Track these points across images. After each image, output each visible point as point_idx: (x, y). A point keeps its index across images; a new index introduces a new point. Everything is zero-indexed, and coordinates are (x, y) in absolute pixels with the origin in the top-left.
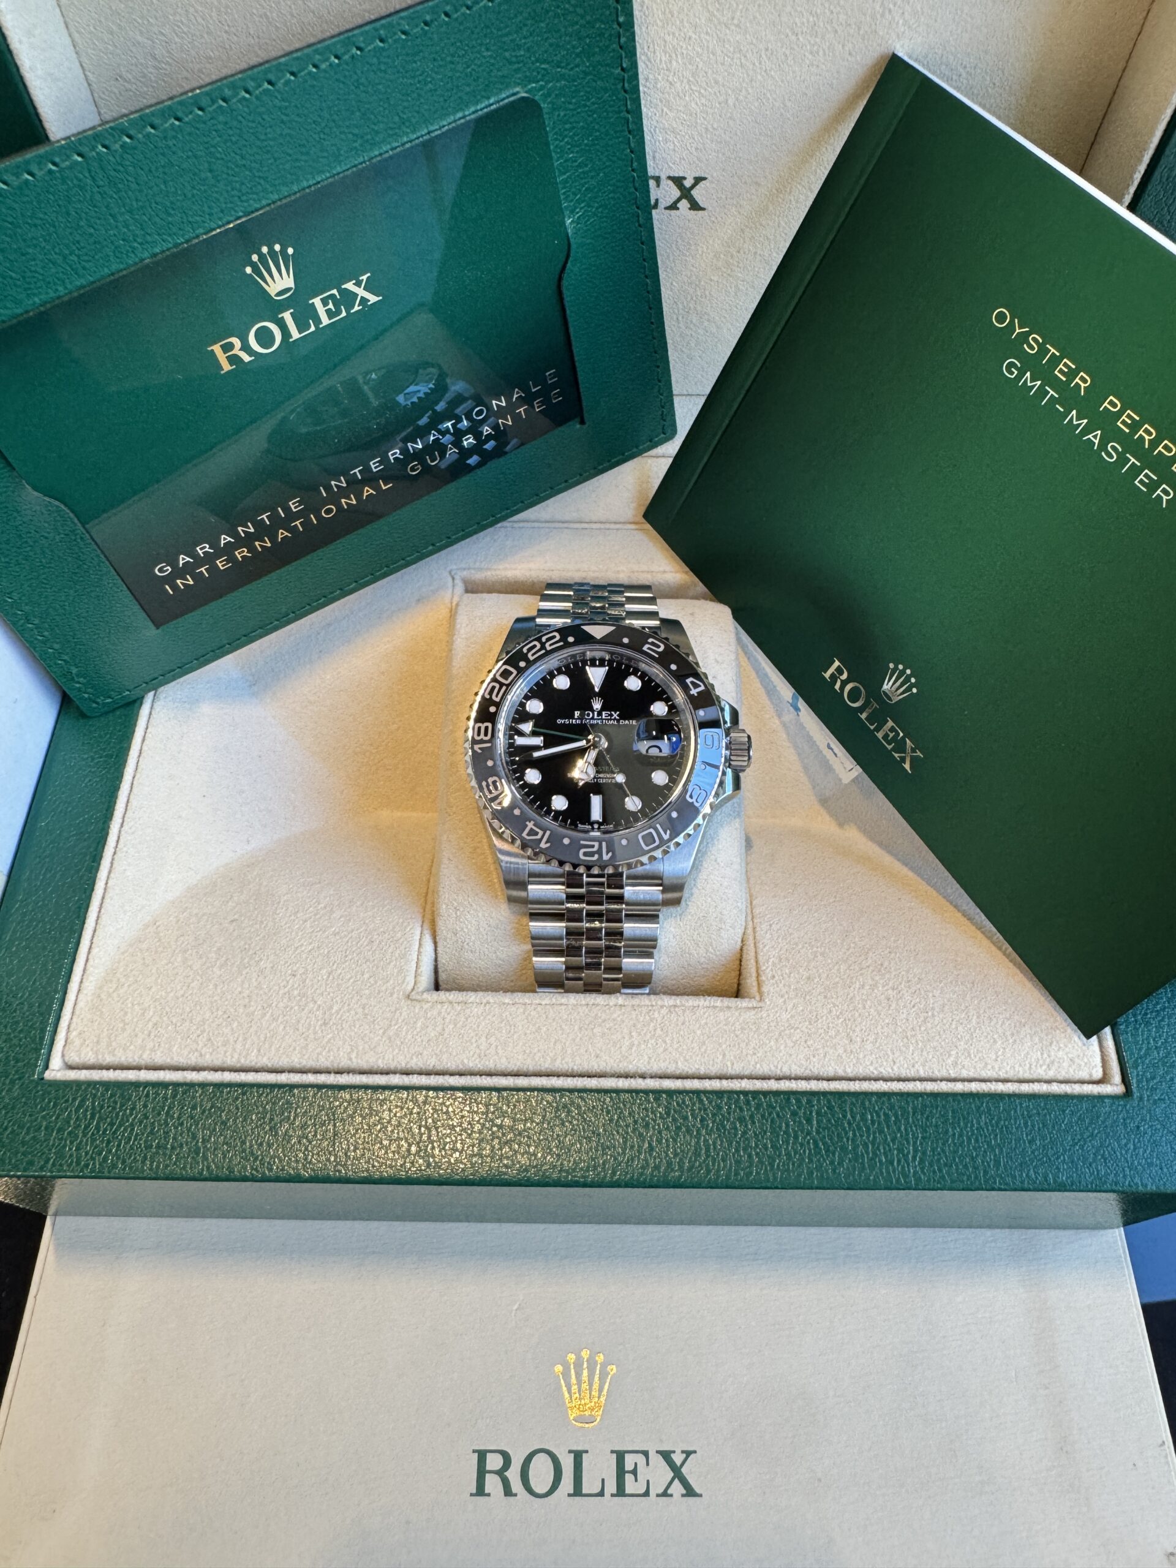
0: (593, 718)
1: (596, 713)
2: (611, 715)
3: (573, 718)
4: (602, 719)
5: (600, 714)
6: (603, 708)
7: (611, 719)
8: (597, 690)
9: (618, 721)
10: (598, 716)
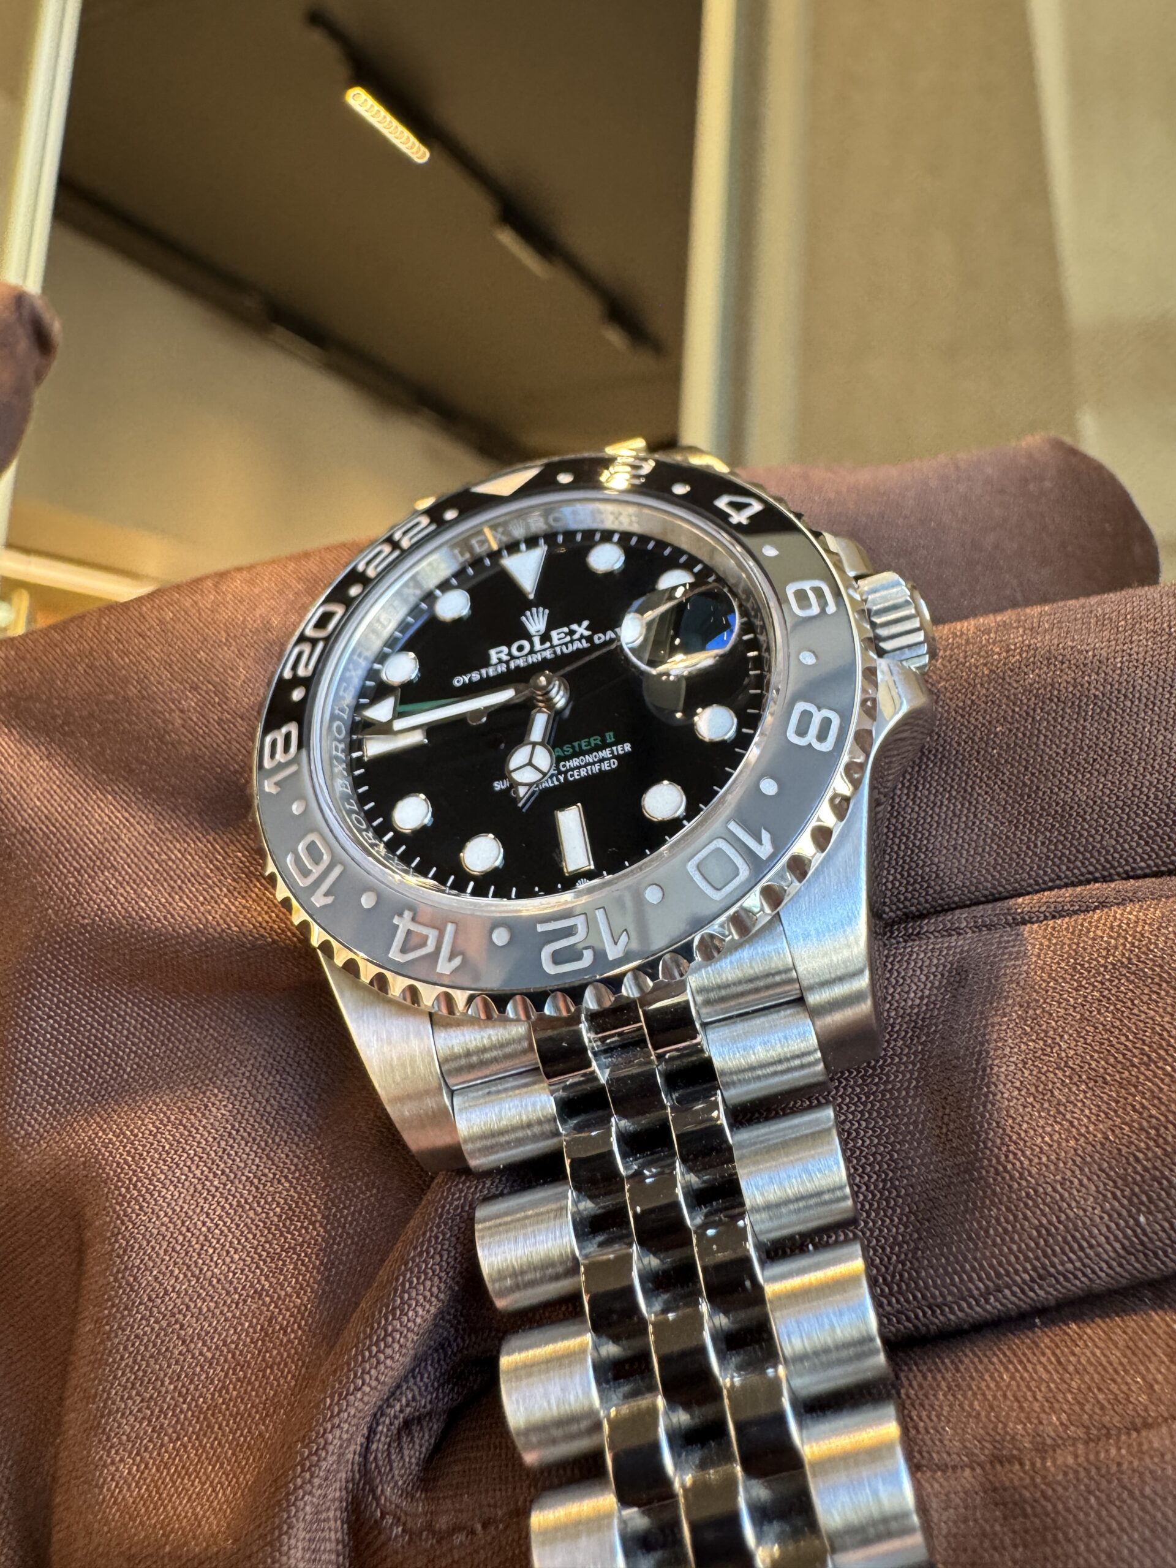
0: (532, 652)
1: (536, 640)
2: (572, 633)
3: (486, 663)
4: (552, 646)
5: (545, 638)
6: (552, 625)
7: (572, 641)
8: (531, 597)
9: (589, 639)
10: (542, 642)
